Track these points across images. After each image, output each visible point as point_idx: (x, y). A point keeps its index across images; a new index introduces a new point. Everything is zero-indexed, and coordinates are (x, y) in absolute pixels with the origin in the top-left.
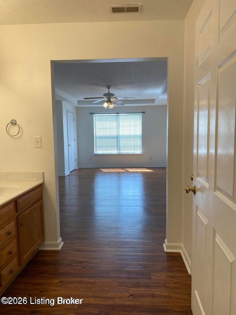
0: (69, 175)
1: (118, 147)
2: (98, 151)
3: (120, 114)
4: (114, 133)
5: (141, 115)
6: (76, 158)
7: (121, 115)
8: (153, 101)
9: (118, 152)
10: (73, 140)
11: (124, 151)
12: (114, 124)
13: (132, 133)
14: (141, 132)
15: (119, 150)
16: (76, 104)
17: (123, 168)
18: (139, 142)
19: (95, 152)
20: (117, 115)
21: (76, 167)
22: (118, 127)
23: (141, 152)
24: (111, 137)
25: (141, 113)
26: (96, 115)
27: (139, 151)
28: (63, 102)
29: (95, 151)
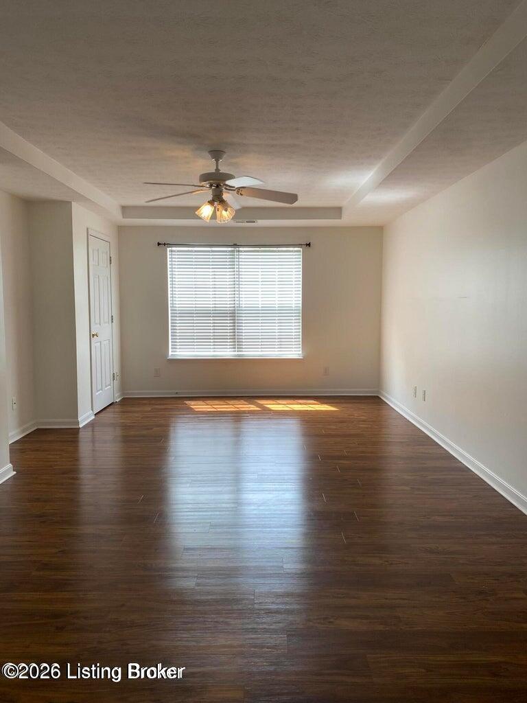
0: (91, 425)
1: (236, 341)
2: (179, 351)
3: (241, 249)
4: (225, 302)
5: (299, 251)
6: (117, 370)
7: (245, 251)
8: (337, 211)
9: (236, 353)
10: (107, 318)
11: (251, 352)
12: (226, 277)
13: (275, 301)
14: (301, 299)
15: (240, 348)
16: (117, 216)
17: (250, 398)
18: (294, 328)
19: (170, 353)
20: (233, 251)
21: (116, 395)
22: (236, 284)
23: (301, 352)
24: (217, 314)
25: (300, 245)
26: (174, 249)
27: (294, 352)
28: (74, 204)
29: (170, 350)
